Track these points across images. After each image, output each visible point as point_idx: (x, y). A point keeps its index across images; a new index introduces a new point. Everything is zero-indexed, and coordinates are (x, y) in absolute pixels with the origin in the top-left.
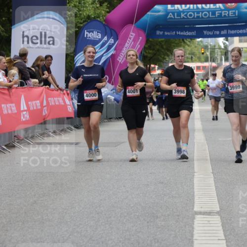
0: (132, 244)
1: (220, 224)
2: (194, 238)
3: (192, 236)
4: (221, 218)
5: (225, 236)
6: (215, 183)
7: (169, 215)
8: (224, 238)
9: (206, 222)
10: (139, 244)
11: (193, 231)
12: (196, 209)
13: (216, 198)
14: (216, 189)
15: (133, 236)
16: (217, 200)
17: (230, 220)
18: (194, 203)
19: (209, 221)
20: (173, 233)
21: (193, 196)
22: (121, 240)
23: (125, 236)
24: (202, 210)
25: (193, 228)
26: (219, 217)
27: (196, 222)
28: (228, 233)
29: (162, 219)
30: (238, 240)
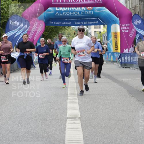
0: (32, 134)
1: (80, 124)
2: (66, 131)
3: (65, 130)
4: (81, 121)
5: (82, 130)
6: (79, 102)
7: (53, 119)
8: (82, 131)
9: (73, 123)
10: (36, 135)
11: (66, 127)
12: (68, 116)
13: (79, 110)
14: (79, 105)
15: (33, 130)
16: (79, 111)
17: (85, 122)
18: (67, 113)
19: (74, 122)
20: (55, 128)
21: (67, 109)
22: (27, 132)
23: (29, 130)
24: (71, 116)
25: (66, 126)
26: (80, 120)
27: (67, 123)
28: (84, 128)
29: (49, 121)
30: (89, 132)
